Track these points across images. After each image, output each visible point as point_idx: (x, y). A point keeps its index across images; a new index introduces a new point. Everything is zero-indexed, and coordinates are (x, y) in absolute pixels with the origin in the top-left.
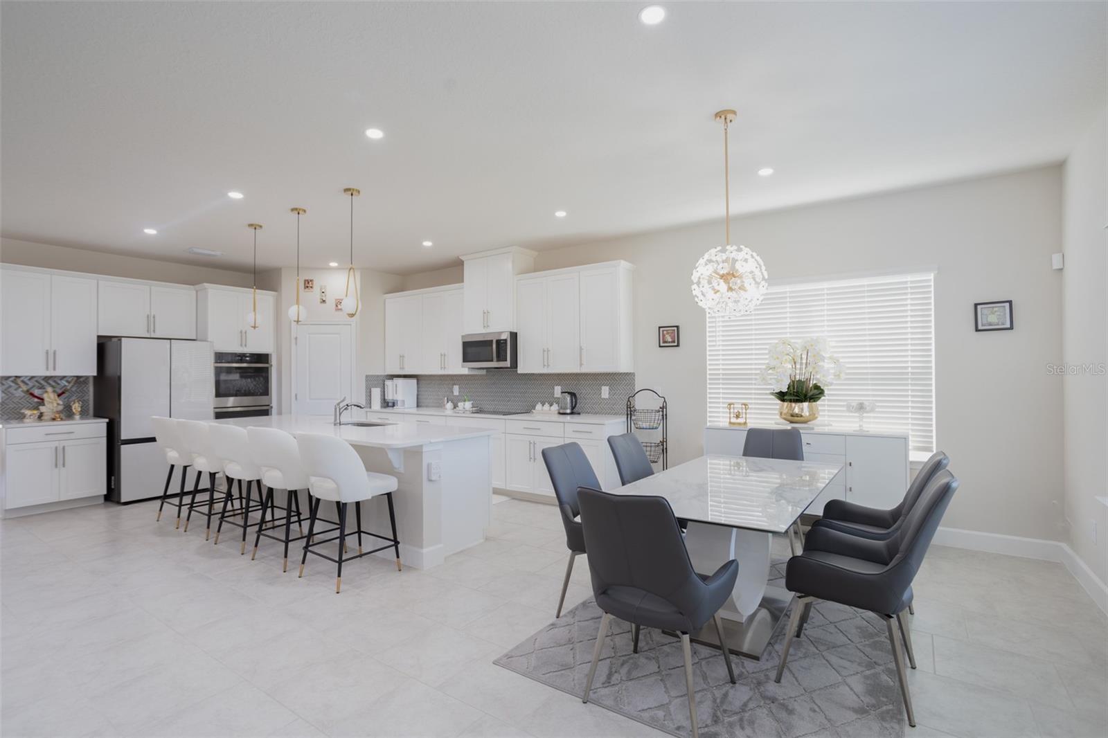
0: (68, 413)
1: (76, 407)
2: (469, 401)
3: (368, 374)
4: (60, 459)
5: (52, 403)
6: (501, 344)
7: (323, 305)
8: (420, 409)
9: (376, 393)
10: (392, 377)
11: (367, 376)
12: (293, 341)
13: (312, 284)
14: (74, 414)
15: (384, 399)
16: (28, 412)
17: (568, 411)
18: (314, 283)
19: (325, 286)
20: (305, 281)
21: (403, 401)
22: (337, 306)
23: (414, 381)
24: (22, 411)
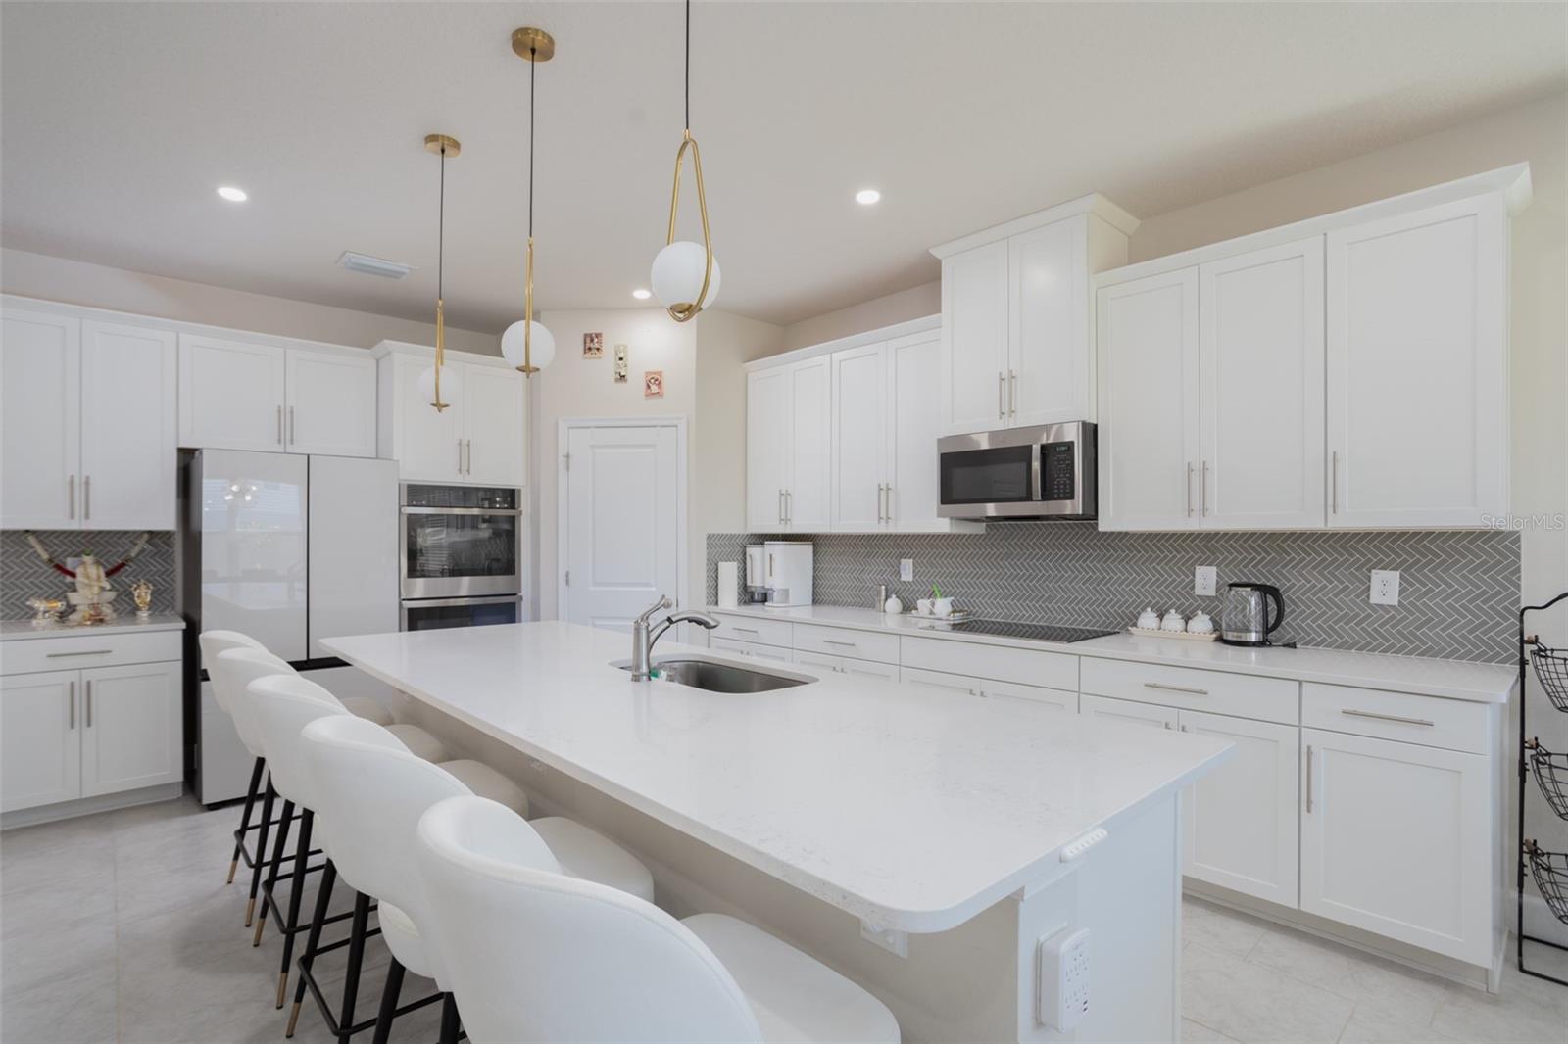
0: (126, 609)
1: (143, 594)
2: (944, 595)
3: (712, 532)
4: (80, 707)
5: (90, 583)
6: (1056, 455)
7: (621, 385)
8: (824, 610)
9: (729, 571)
10: (762, 539)
11: (709, 537)
12: (562, 461)
13: (599, 342)
14: (137, 609)
15: (745, 586)
16: (40, 605)
17: (1253, 637)
18: (604, 338)
19: (625, 347)
20: (586, 335)
21: (786, 591)
22: (649, 387)
23: (807, 549)
24: (28, 603)
